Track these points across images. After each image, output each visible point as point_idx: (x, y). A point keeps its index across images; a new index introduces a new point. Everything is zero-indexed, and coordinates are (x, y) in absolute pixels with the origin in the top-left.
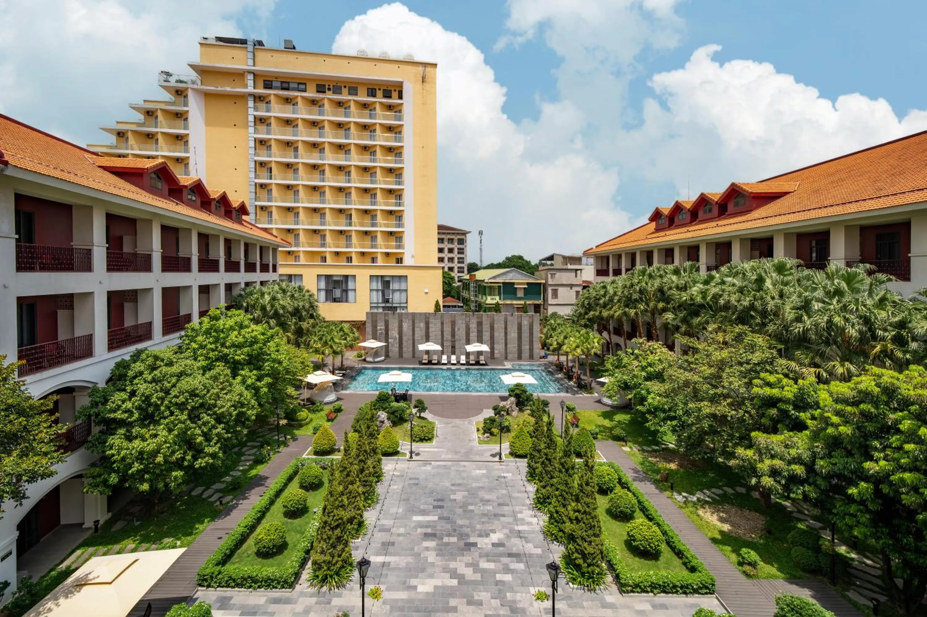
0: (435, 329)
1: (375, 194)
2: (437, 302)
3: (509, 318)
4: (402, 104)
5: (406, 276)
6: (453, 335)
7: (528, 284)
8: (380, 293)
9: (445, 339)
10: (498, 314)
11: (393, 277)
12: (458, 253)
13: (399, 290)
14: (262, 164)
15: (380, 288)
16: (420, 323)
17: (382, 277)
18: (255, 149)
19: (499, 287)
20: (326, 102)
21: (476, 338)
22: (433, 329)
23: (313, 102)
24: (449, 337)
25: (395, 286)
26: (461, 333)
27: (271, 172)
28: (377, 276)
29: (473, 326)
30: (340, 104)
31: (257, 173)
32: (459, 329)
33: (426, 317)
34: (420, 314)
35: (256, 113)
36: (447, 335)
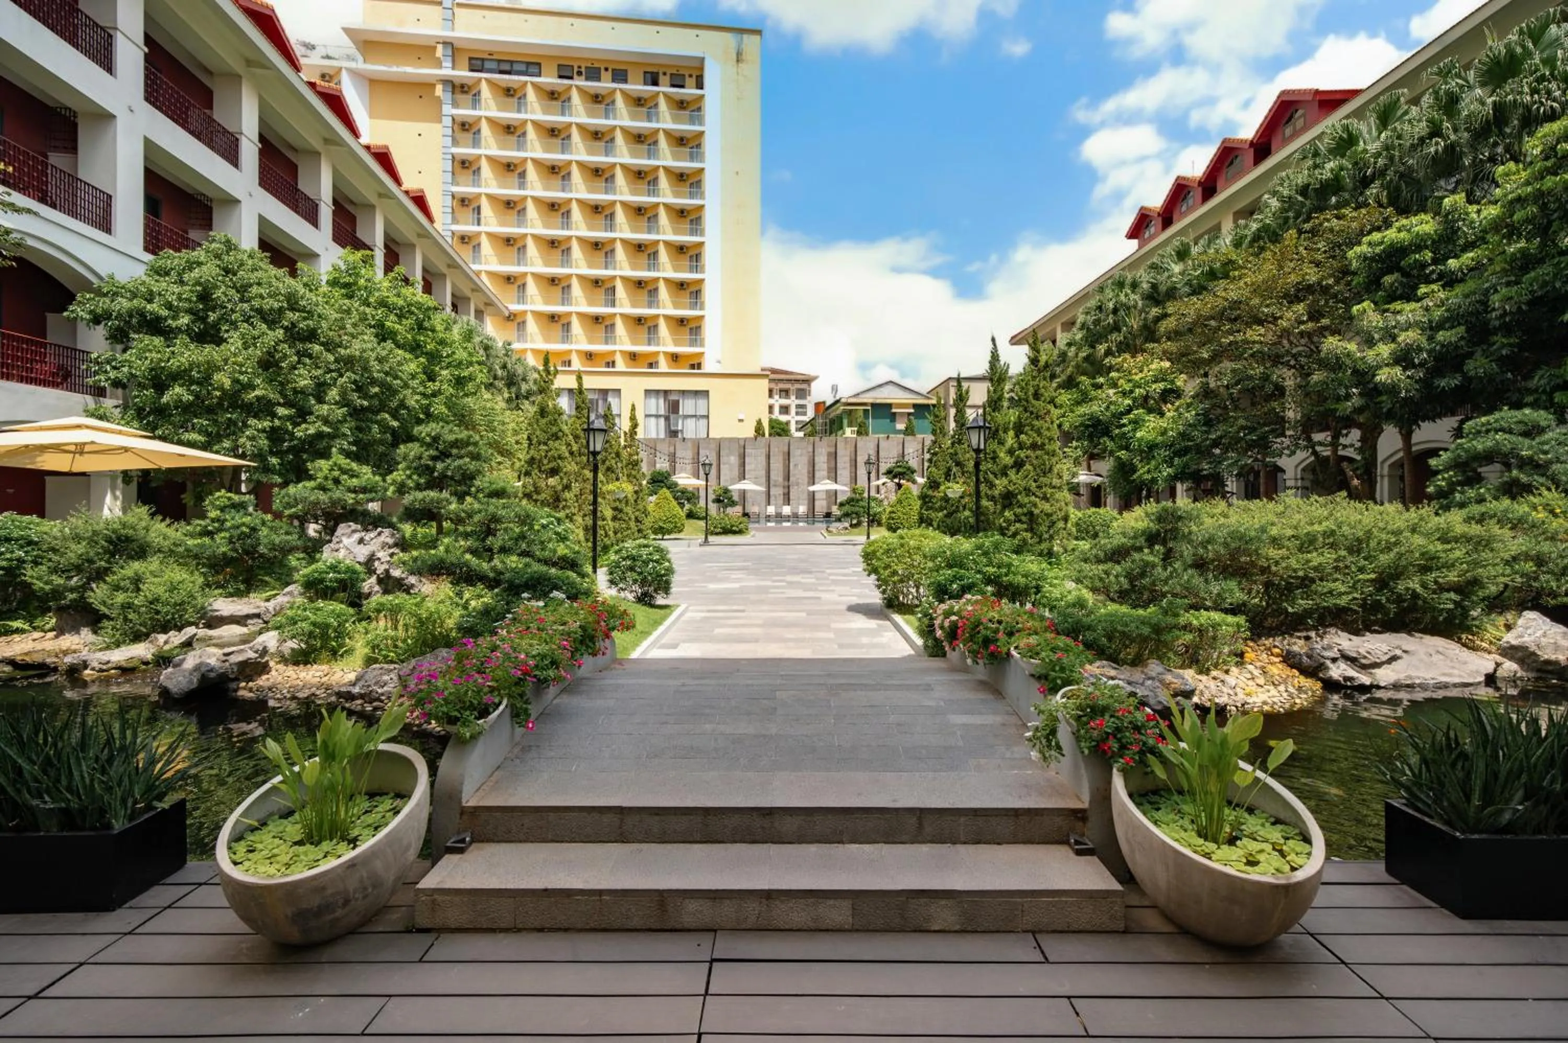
0: (755, 463)
1: (656, 253)
2: (759, 423)
3: (883, 444)
4: (702, 96)
5: (707, 392)
6: (787, 477)
7: (915, 406)
8: (662, 420)
9: (772, 483)
10: (864, 438)
11: (683, 392)
12: (797, 414)
13: (695, 416)
14: (464, 202)
15: (662, 412)
16: (728, 456)
17: (666, 392)
18: (453, 174)
19: (866, 411)
20: (575, 95)
21: (825, 473)
22: (753, 466)
23: (552, 95)
24: (780, 479)
25: (687, 406)
26: (800, 470)
27: (479, 213)
28: (657, 392)
29: (822, 461)
30: (596, 98)
31: (456, 214)
32: (796, 465)
33: (742, 448)
34: (731, 440)
35: (455, 112)
36: (777, 475)
